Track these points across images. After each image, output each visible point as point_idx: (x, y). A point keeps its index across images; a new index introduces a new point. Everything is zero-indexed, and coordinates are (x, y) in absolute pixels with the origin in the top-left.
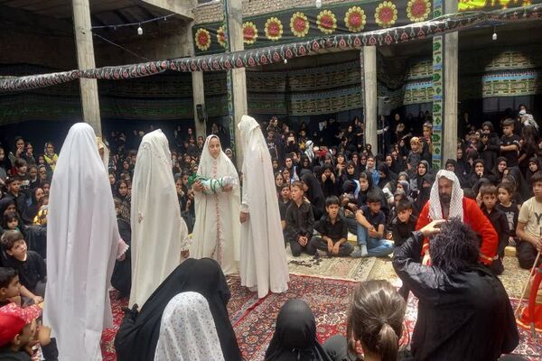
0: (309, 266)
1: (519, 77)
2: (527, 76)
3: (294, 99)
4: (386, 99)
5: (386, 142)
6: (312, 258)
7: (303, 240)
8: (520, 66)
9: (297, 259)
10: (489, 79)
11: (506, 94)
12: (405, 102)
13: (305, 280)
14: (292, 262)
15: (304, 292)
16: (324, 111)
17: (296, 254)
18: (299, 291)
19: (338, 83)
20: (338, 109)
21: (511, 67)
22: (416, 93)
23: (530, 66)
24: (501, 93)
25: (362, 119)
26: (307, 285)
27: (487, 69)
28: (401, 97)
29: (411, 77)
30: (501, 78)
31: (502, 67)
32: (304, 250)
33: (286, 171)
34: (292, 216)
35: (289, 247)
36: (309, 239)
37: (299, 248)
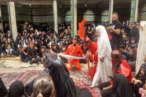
0: (35, 67)
1: (91, 16)
2: (93, 16)
4: (60, 19)
5: (60, 31)
6: (36, 64)
7: (33, 59)
8: (91, 14)
9: (32, 65)
10: (85, 16)
11: (89, 20)
13: (33, 71)
14: (30, 66)
15: (32, 75)
16: (43, 22)
18: (31, 75)
20: (48, 21)
21: (90, 14)
22: (68, 19)
23: (93, 14)
26: (34, 73)
27: (84, 14)
29: (67, 14)
30: (87, 16)
31: (88, 14)
32: (34, 62)
33: (30, 38)
34: (30, 52)
35: (29, 62)
36: (36, 59)
37: (32, 62)
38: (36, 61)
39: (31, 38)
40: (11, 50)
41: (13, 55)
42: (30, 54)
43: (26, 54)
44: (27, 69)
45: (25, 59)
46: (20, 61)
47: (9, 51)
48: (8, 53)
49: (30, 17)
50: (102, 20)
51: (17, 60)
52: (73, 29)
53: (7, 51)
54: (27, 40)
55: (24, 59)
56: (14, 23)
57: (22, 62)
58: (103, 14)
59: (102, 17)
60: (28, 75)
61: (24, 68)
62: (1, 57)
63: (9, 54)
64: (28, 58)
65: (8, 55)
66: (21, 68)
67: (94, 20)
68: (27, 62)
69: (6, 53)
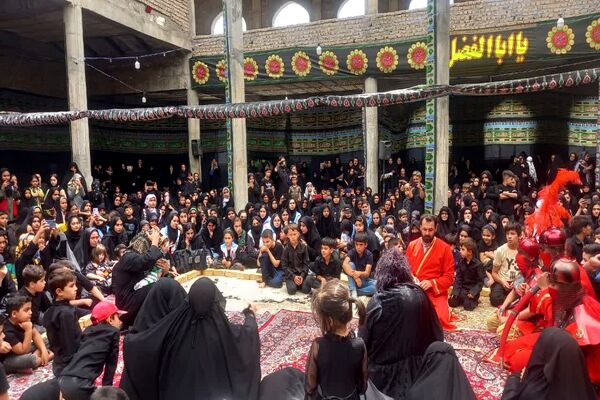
0: (303, 303)
1: (519, 126)
2: (526, 125)
3: (295, 138)
4: (387, 143)
5: (386, 186)
6: (306, 296)
7: (298, 279)
8: (520, 114)
9: (293, 297)
10: (488, 126)
11: (507, 142)
12: (408, 146)
13: (299, 315)
14: (288, 300)
15: (297, 325)
16: (325, 152)
17: (291, 292)
18: (292, 324)
19: (340, 124)
21: (512, 115)
22: (418, 138)
23: (528, 115)
24: (502, 141)
25: (362, 162)
26: (300, 319)
27: (489, 117)
28: (404, 141)
29: (415, 121)
30: (502, 126)
31: (503, 115)
32: (299, 289)
33: (285, 213)
34: (288, 257)
35: (284, 287)
36: (304, 278)
37: (294, 287)
38: (304, 287)
39: (292, 213)
40: (235, 247)
41: (239, 264)
42: (290, 264)
43: (276, 262)
44: (281, 306)
45: (273, 277)
46: (259, 282)
47: (229, 252)
48: (226, 255)
49: (282, 136)
50: (571, 141)
51: (250, 278)
52: (432, 183)
53: (224, 248)
54: (277, 218)
55: (269, 277)
56: (240, 162)
57: (263, 284)
58: (573, 115)
59: (572, 127)
60: (285, 322)
61: (273, 304)
62: (207, 267)
63: (228, 258)
64: (280, 273)
65: (224, 260)
66: (263, 301)
67: (531, 142)
68: (279, 286)
69: (221, 254)
